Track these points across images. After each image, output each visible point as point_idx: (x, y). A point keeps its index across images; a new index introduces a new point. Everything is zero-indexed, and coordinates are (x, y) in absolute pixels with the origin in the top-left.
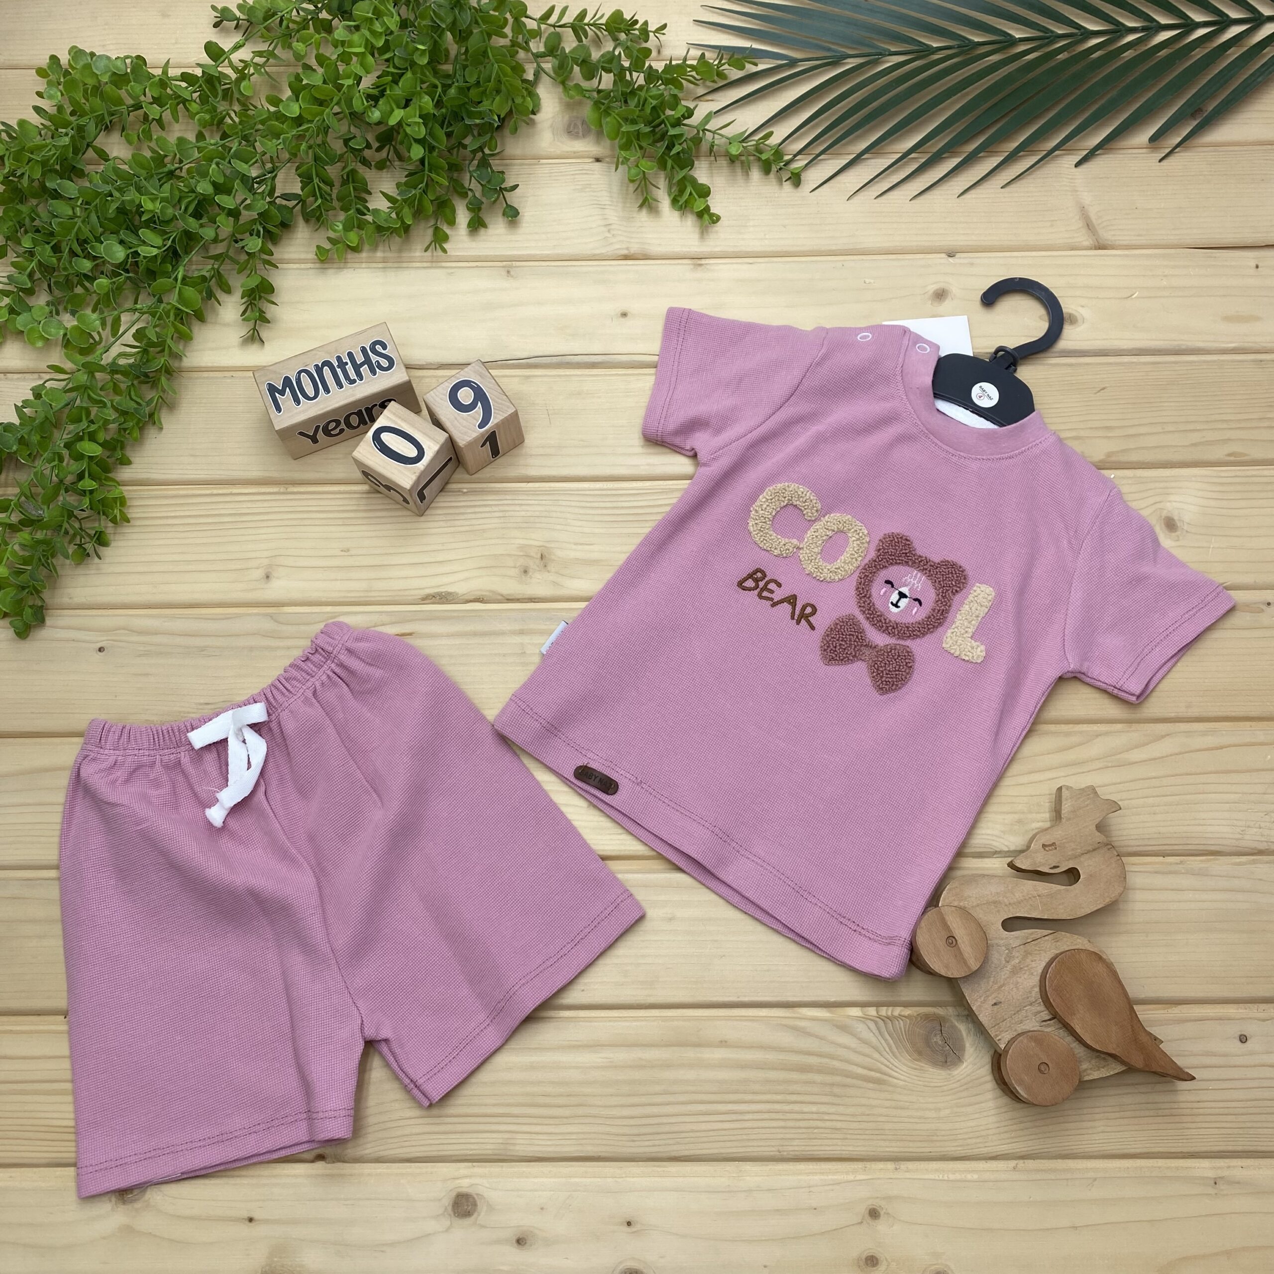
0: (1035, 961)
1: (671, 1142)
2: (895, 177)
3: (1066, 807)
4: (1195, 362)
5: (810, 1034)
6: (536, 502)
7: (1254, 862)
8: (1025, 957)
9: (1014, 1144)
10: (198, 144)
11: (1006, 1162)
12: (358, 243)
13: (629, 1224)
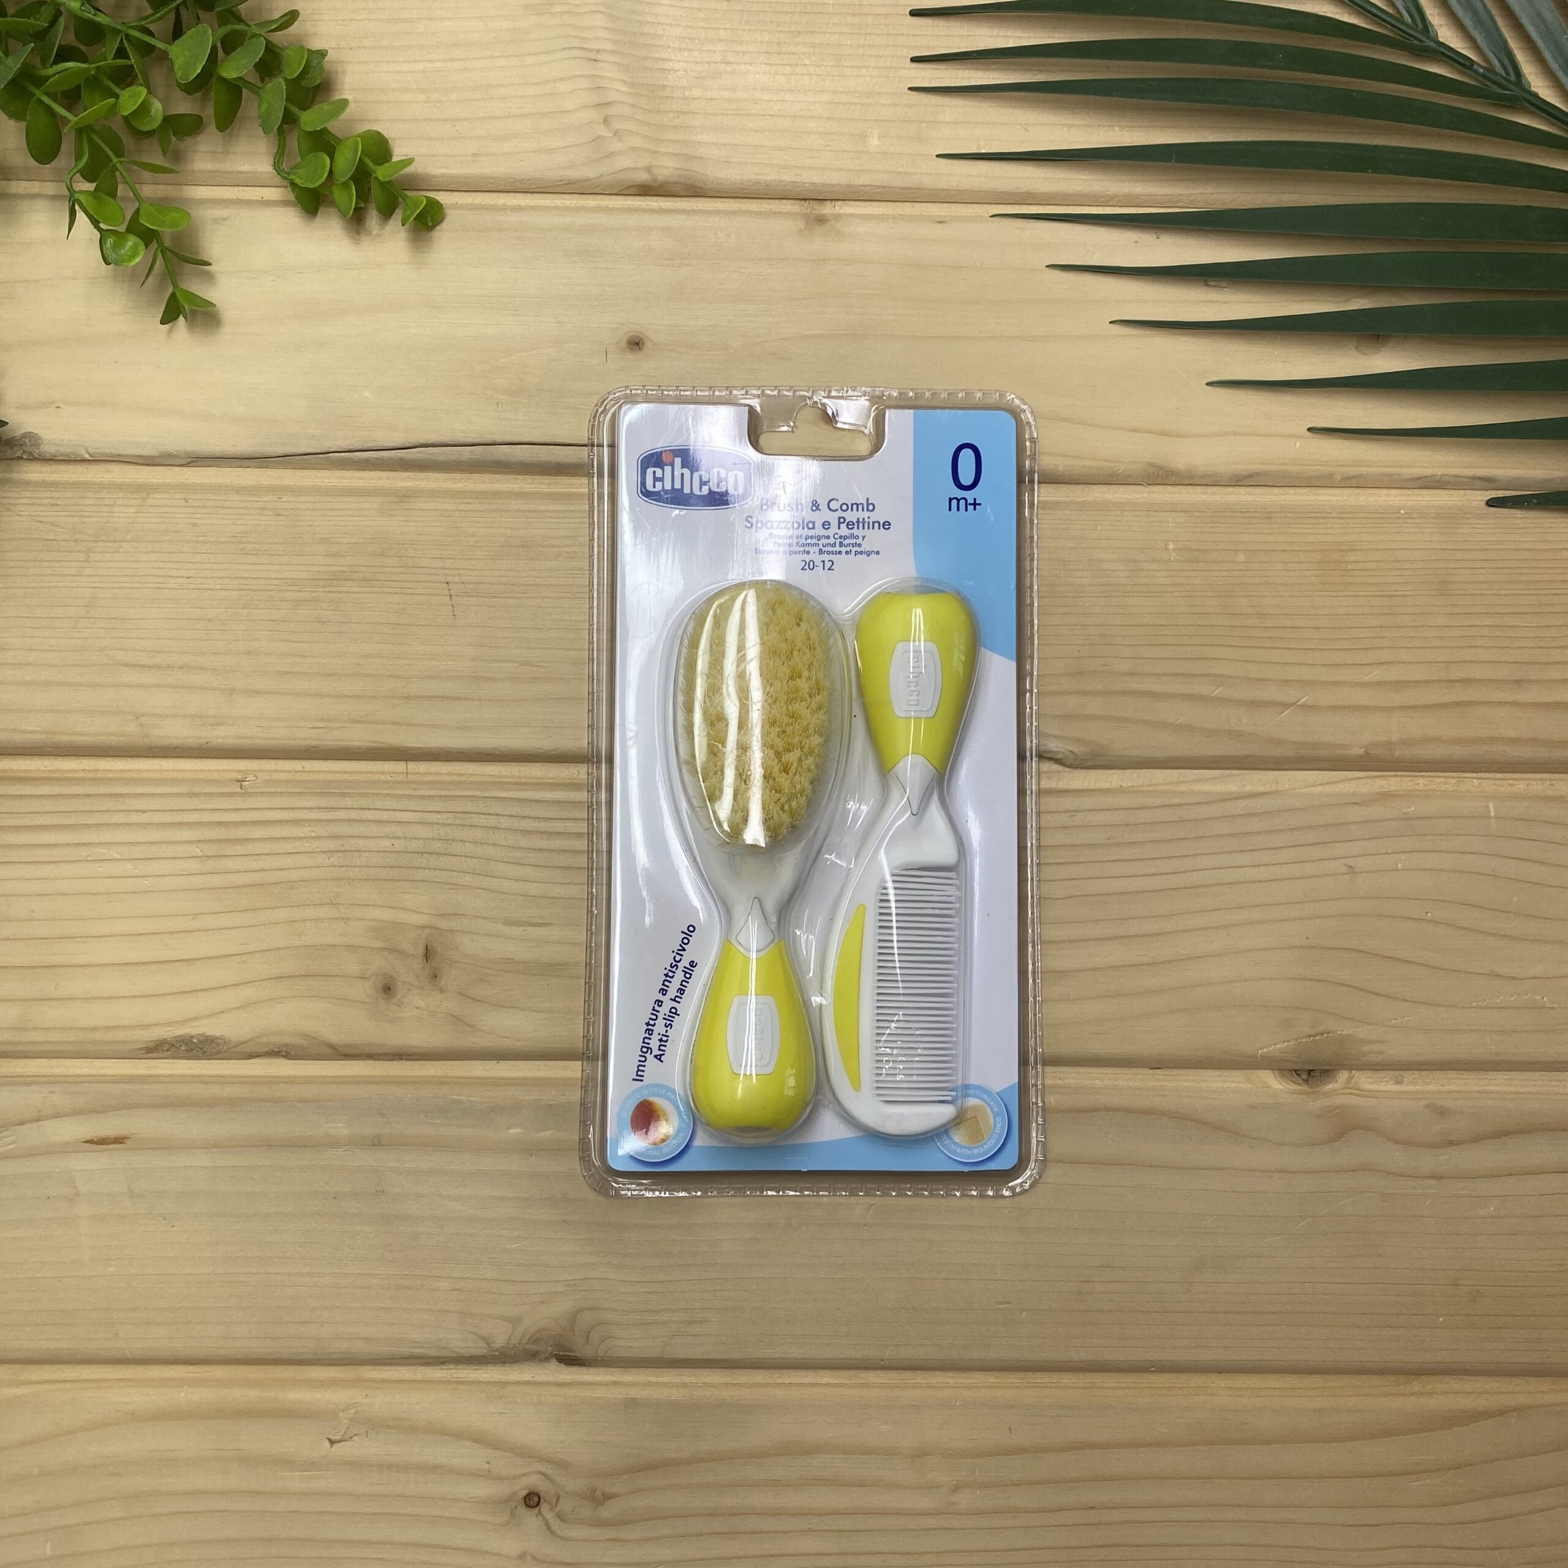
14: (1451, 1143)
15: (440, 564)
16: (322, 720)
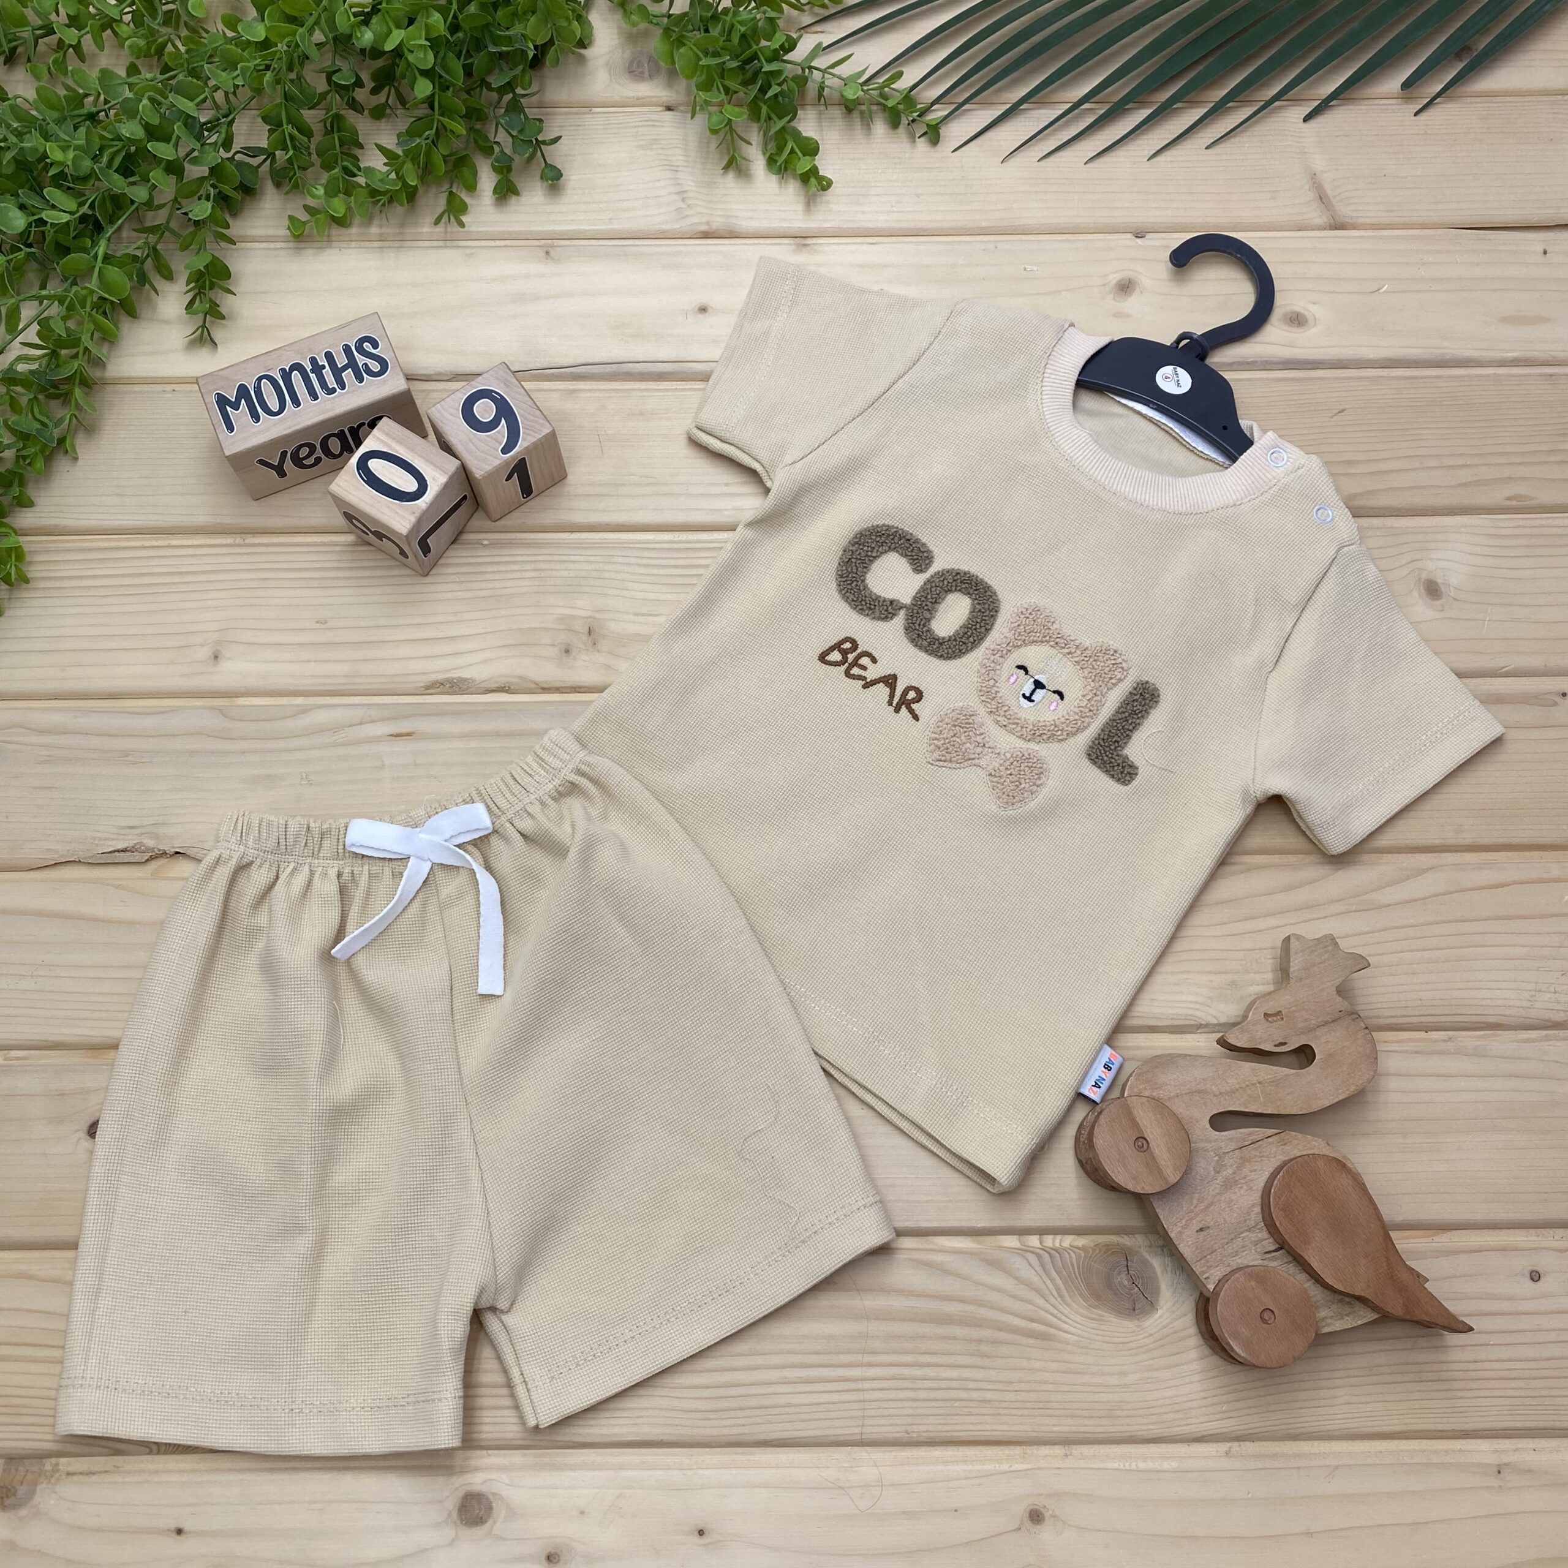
0: (1255, 1170)
1: (758, 1420)
2: (1065, 133)
3: (1296, 964)
4: (1463, 376)
5: (948, 1273)
6: (582, 558)
7: (1547, 1038)
8: (1240, 1167)
9: (1225, 1421)
10: (130, 80)
11: (1215, 1445)
12: (346, 213)
13: (701, 1533)
15: (594, 425)
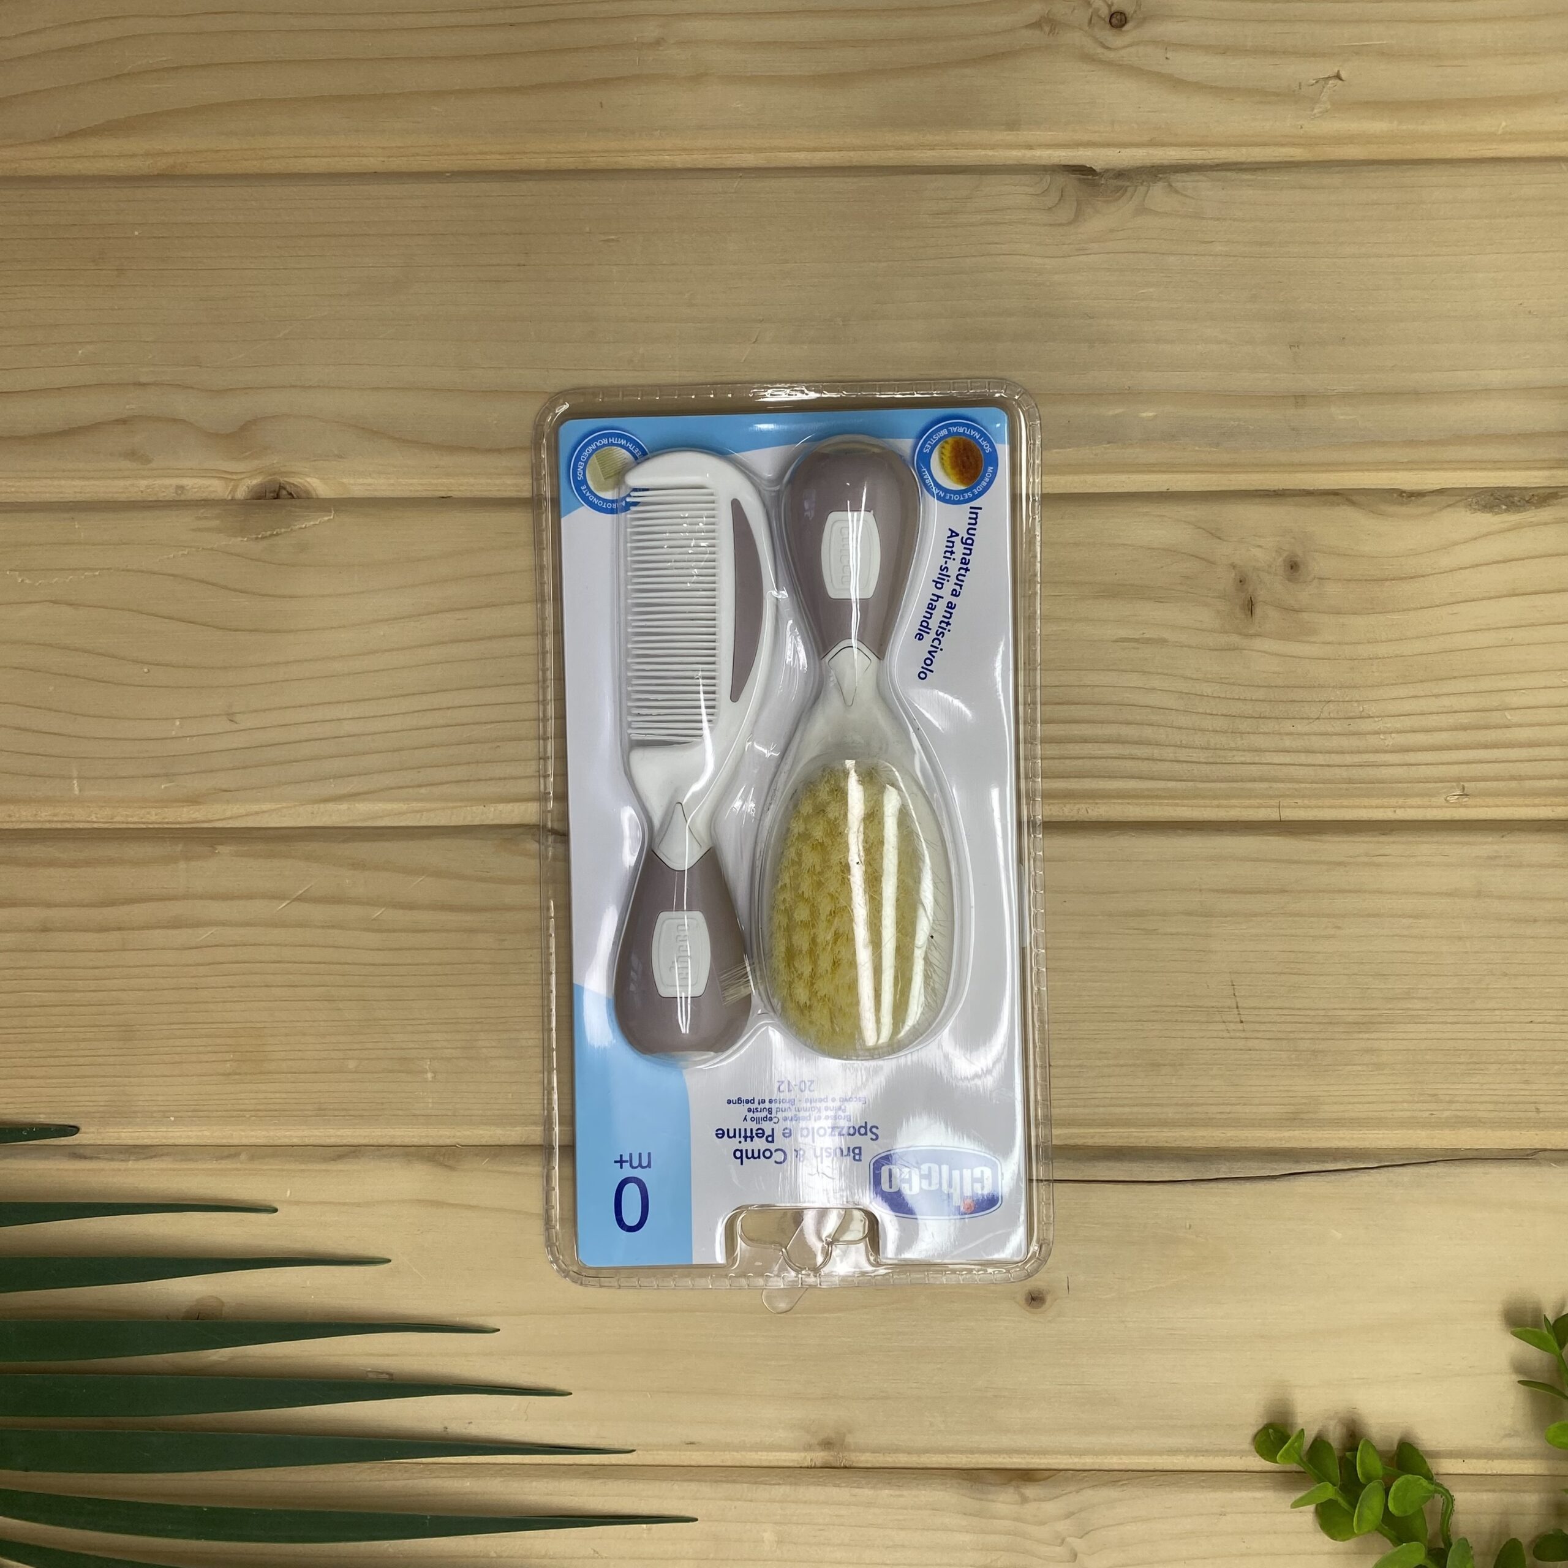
14: (123, 421)
15: (1251, 1044)
16: (1378, 865)
